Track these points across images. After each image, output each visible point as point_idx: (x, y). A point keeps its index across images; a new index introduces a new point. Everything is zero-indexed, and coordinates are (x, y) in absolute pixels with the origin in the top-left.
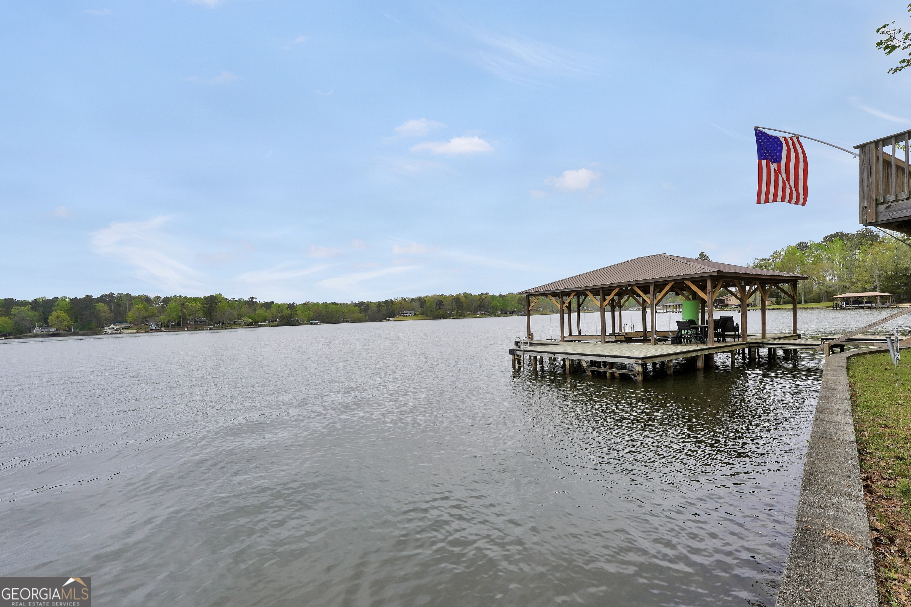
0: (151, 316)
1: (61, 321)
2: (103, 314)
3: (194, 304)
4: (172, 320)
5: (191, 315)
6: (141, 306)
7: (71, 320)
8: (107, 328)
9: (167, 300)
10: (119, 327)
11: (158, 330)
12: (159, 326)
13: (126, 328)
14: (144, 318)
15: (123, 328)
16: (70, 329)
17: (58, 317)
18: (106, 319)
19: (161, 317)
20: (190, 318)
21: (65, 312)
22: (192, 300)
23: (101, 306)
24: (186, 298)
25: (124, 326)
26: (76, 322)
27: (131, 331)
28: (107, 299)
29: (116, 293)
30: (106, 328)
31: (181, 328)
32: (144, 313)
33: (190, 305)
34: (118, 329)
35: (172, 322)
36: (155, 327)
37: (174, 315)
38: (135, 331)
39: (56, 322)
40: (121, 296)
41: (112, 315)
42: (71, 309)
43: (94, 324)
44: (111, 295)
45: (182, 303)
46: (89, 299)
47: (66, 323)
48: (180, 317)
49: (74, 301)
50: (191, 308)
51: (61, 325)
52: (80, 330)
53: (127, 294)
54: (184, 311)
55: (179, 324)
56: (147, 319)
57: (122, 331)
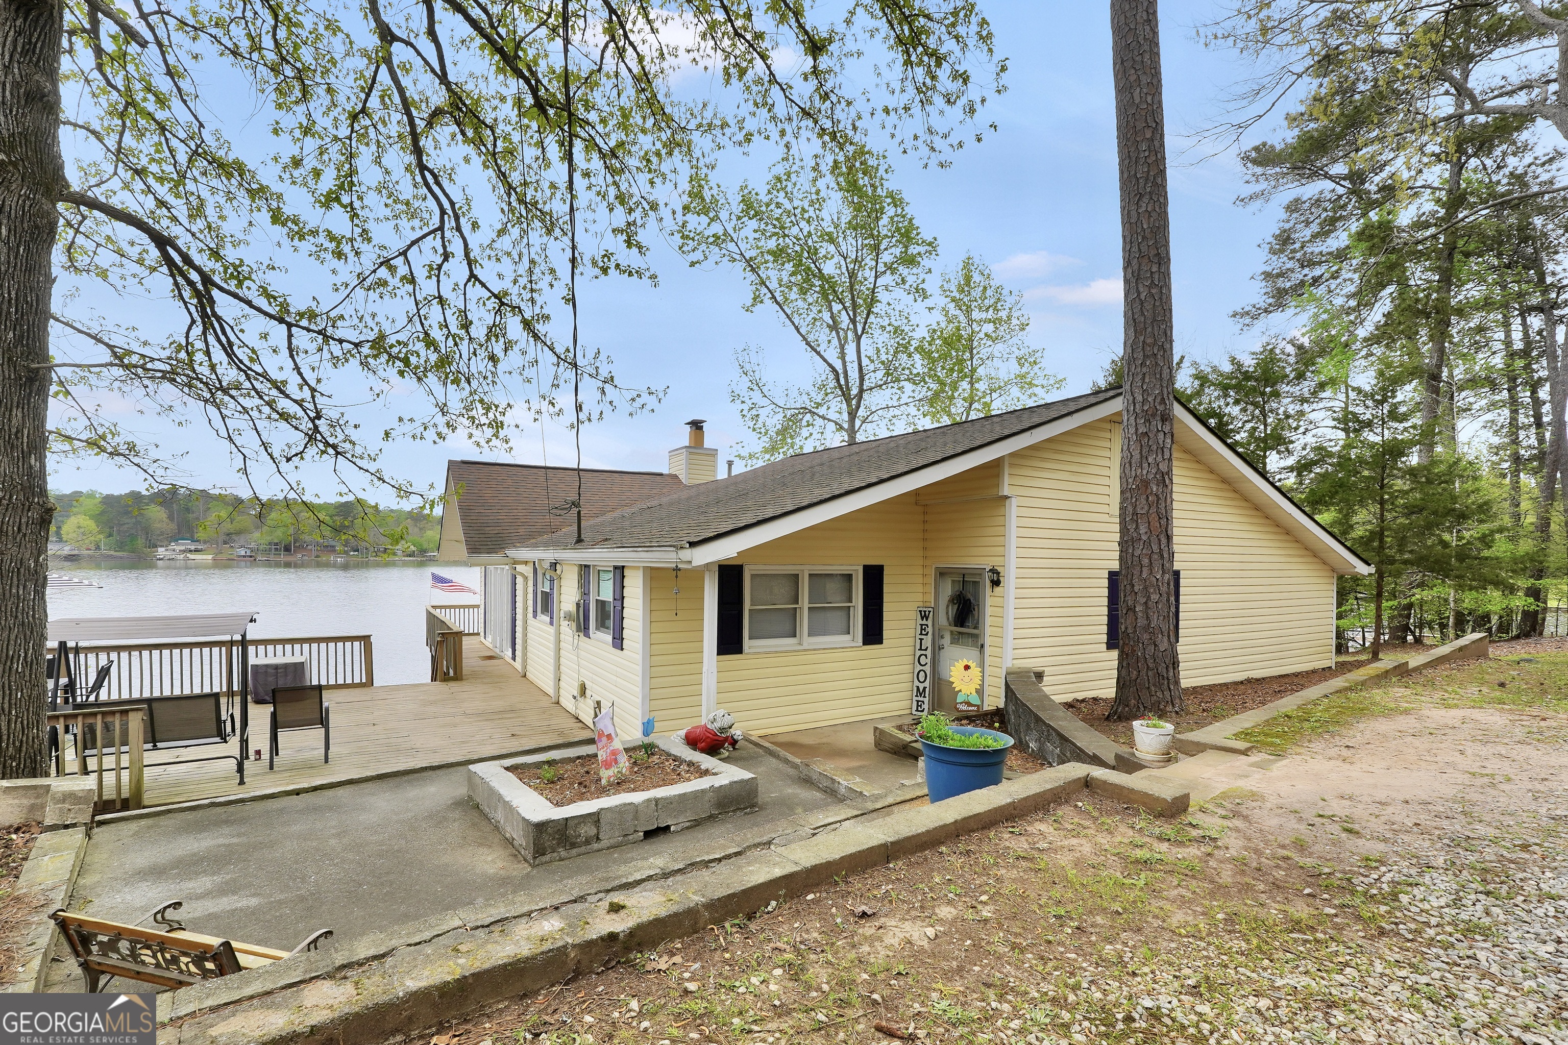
0: (239, 533)
10: (183, 548)
18: (162, 533)
25: (193, 548)
26: (110, 535)
30: (160, 549)
41: (173, 526)
42: (102, 513)
43: (140, 542)
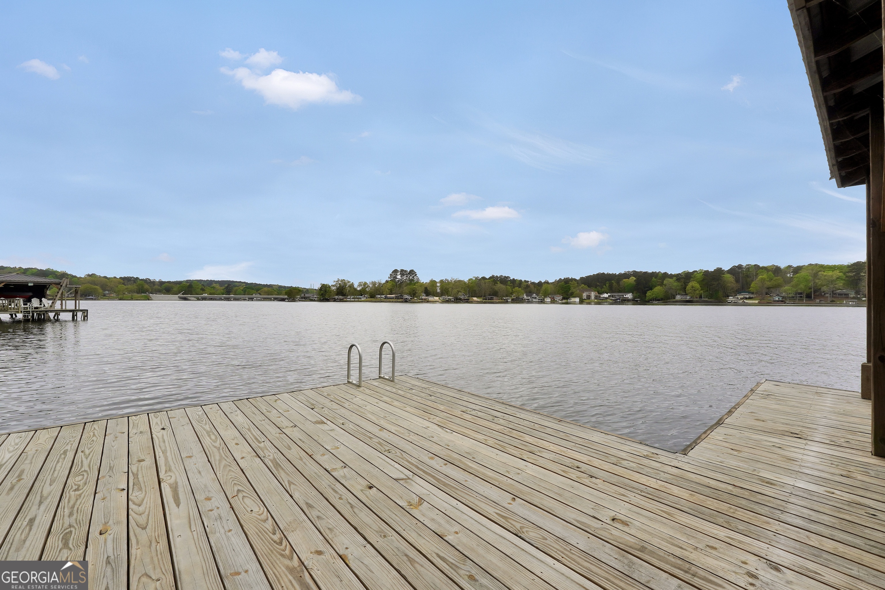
1: (695, 291)
2: (729, 285)
3: (830, 273)
4: (800, 291)
5: (827, 285)
6: (765, 276)
7: (701, 290)
8: (732, 297)
9: (797, 270)
11: (782, 301)
12: (783, 297)
13: (749, 298)
14: (768, 288)
15: (746, 298)
16: (701, 297)
17: (692, 287)
19: (786, 288)
20: (824, 289)
21: (698, 282)
22: (829, 268)
23: (728, 276)
24: (822, 266)
27: (754, 302)
28: (736, 271)
29: (744, 264)
31: (812, 300)
32: (768, 284)
33: (825, 274)
34: (741, 299)
35: (801, 293)
36: (779, 299)
37: (802, 286)
38: (757, 302)
39: (691, 291)
40: (749, 268)
44: (740, 267)
45: (814, 271)
46: (719, 271)
47: (697, 292)
48: (810, 288)
49: (706, 273)
50: (826, 277)
51: (694, 293)
52: (709, 299)
53: (755, 265)
54: (817, 281)
55: (809, 296)
56: (772, 289)
57: (745, 301)
